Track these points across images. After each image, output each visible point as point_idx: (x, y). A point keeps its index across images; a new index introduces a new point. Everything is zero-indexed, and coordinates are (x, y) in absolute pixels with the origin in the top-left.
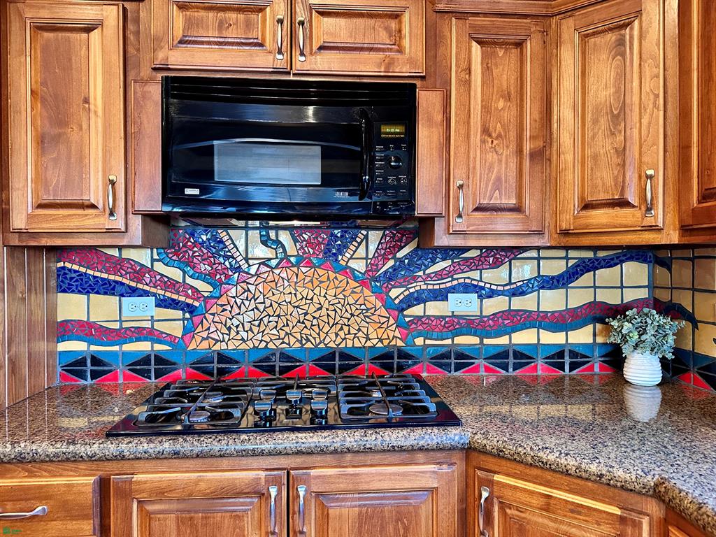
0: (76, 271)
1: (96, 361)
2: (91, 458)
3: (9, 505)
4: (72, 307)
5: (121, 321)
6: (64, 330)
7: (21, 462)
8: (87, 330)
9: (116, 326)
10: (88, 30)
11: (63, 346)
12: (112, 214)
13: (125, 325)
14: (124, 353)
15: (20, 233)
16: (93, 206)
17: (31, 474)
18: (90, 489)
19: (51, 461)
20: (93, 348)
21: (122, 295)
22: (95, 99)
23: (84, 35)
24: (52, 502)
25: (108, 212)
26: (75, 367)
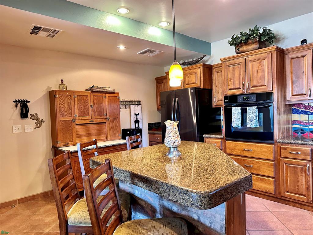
0: (296, 109)
1: (302, 130)
2: (310, 145)
3: (293, 151)
4: (296, 117)
5: (309, 121)
6: (294, 123)
7: (295, 144)
8: (300, 123)
9: (308, 122)
10: (304, 56)
11: (294, 126)
12: (310, 96)
13: (310, 122)
14: (309, 128)
15: (289, 101)
16: (305, 95)
17: (297, 146)
18: (310, 150)
19: (301, 144)
20: (301, 127)
21: (309, 114)
22: (305, 71)
23: (303, 58)
24: (301, 152)
25: (309, 96)
26: (296, 131)
